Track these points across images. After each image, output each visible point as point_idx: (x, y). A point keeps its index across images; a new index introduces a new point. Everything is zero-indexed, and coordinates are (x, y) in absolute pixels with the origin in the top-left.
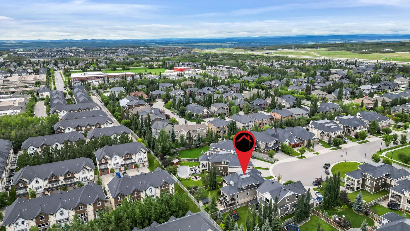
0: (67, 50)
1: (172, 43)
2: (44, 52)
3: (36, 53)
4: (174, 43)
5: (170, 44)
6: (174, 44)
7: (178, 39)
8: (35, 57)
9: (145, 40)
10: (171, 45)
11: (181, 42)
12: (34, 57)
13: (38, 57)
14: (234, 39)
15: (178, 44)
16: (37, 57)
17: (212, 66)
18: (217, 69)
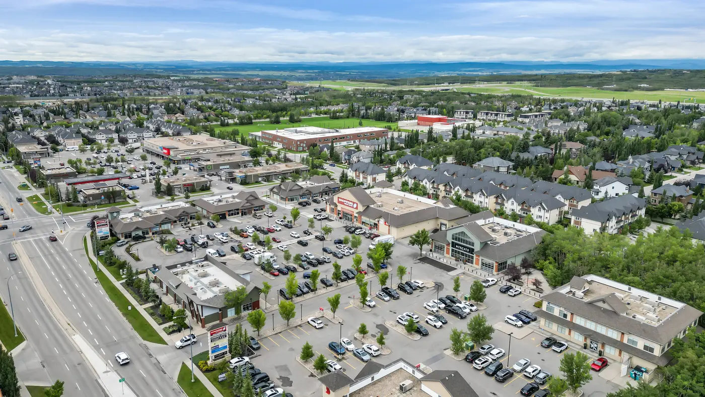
6: (201, 72)
7: (197, 62)
9: (134, 64)
14: (301, 64)
17: (467, 113)
18: (478, 117)
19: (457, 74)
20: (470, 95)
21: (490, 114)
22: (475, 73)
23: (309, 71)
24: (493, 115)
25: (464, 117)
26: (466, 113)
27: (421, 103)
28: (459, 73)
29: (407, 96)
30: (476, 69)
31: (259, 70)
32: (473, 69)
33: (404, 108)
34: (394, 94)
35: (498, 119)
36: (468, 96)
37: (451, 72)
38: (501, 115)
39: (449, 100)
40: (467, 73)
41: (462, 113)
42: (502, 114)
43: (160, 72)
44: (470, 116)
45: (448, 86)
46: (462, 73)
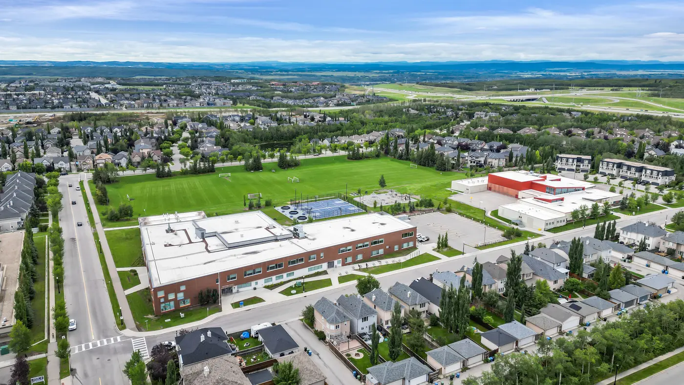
0: (86, 84)
1: (275, 70)
2: (35, 92)
3: (16, 94)
4: (278, 71)
5: (271, 72)
6: (279, 73)
7: (280, 63)
8: (11, 107)
10: (276, 75)
11: (290, 68)
12: (8, 108)
13: (18, 108)
15: (286, 73)
16: (14, 108)
17: (579, 160)
18: (601, 170)
19: (542, 75)
20: (570, 113)
21: (625, 168)
22: (562, 74)
23: (384, 71)
24: (633, 170)
25: (574, 167)
26: (577, 161)
27: (497, 128)
28: (545, 73)
29: (479, 113)
30: (563, 69)
31: (336, 71)
32: (560, 69)
33: (470, 142)
34: (461, 110)
35: (643, 178)
36: (567, 115)
37: (535, 73)
38: (649, 172)
39: (540, 123)
40: (553, 73)
41: (571, 161)
42: (652, 170)
43: (240, 73)
44: (585, 168)
45: (535, 94)
46: (548, 73)
